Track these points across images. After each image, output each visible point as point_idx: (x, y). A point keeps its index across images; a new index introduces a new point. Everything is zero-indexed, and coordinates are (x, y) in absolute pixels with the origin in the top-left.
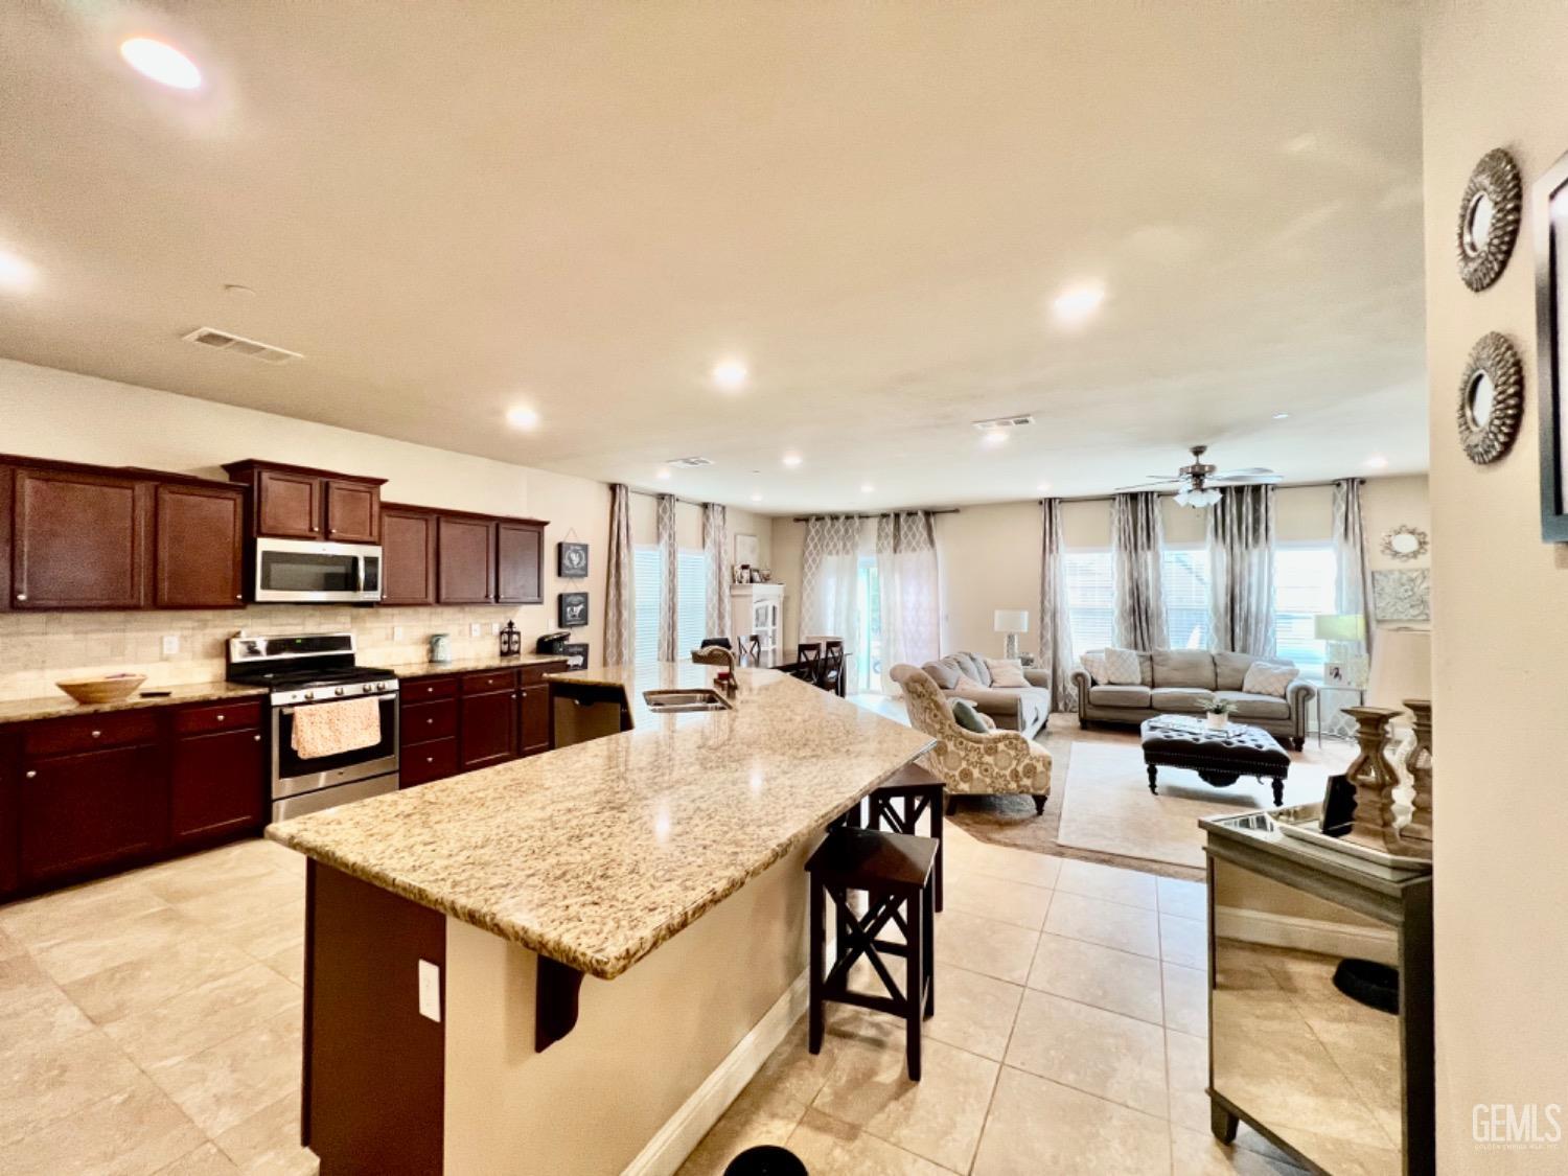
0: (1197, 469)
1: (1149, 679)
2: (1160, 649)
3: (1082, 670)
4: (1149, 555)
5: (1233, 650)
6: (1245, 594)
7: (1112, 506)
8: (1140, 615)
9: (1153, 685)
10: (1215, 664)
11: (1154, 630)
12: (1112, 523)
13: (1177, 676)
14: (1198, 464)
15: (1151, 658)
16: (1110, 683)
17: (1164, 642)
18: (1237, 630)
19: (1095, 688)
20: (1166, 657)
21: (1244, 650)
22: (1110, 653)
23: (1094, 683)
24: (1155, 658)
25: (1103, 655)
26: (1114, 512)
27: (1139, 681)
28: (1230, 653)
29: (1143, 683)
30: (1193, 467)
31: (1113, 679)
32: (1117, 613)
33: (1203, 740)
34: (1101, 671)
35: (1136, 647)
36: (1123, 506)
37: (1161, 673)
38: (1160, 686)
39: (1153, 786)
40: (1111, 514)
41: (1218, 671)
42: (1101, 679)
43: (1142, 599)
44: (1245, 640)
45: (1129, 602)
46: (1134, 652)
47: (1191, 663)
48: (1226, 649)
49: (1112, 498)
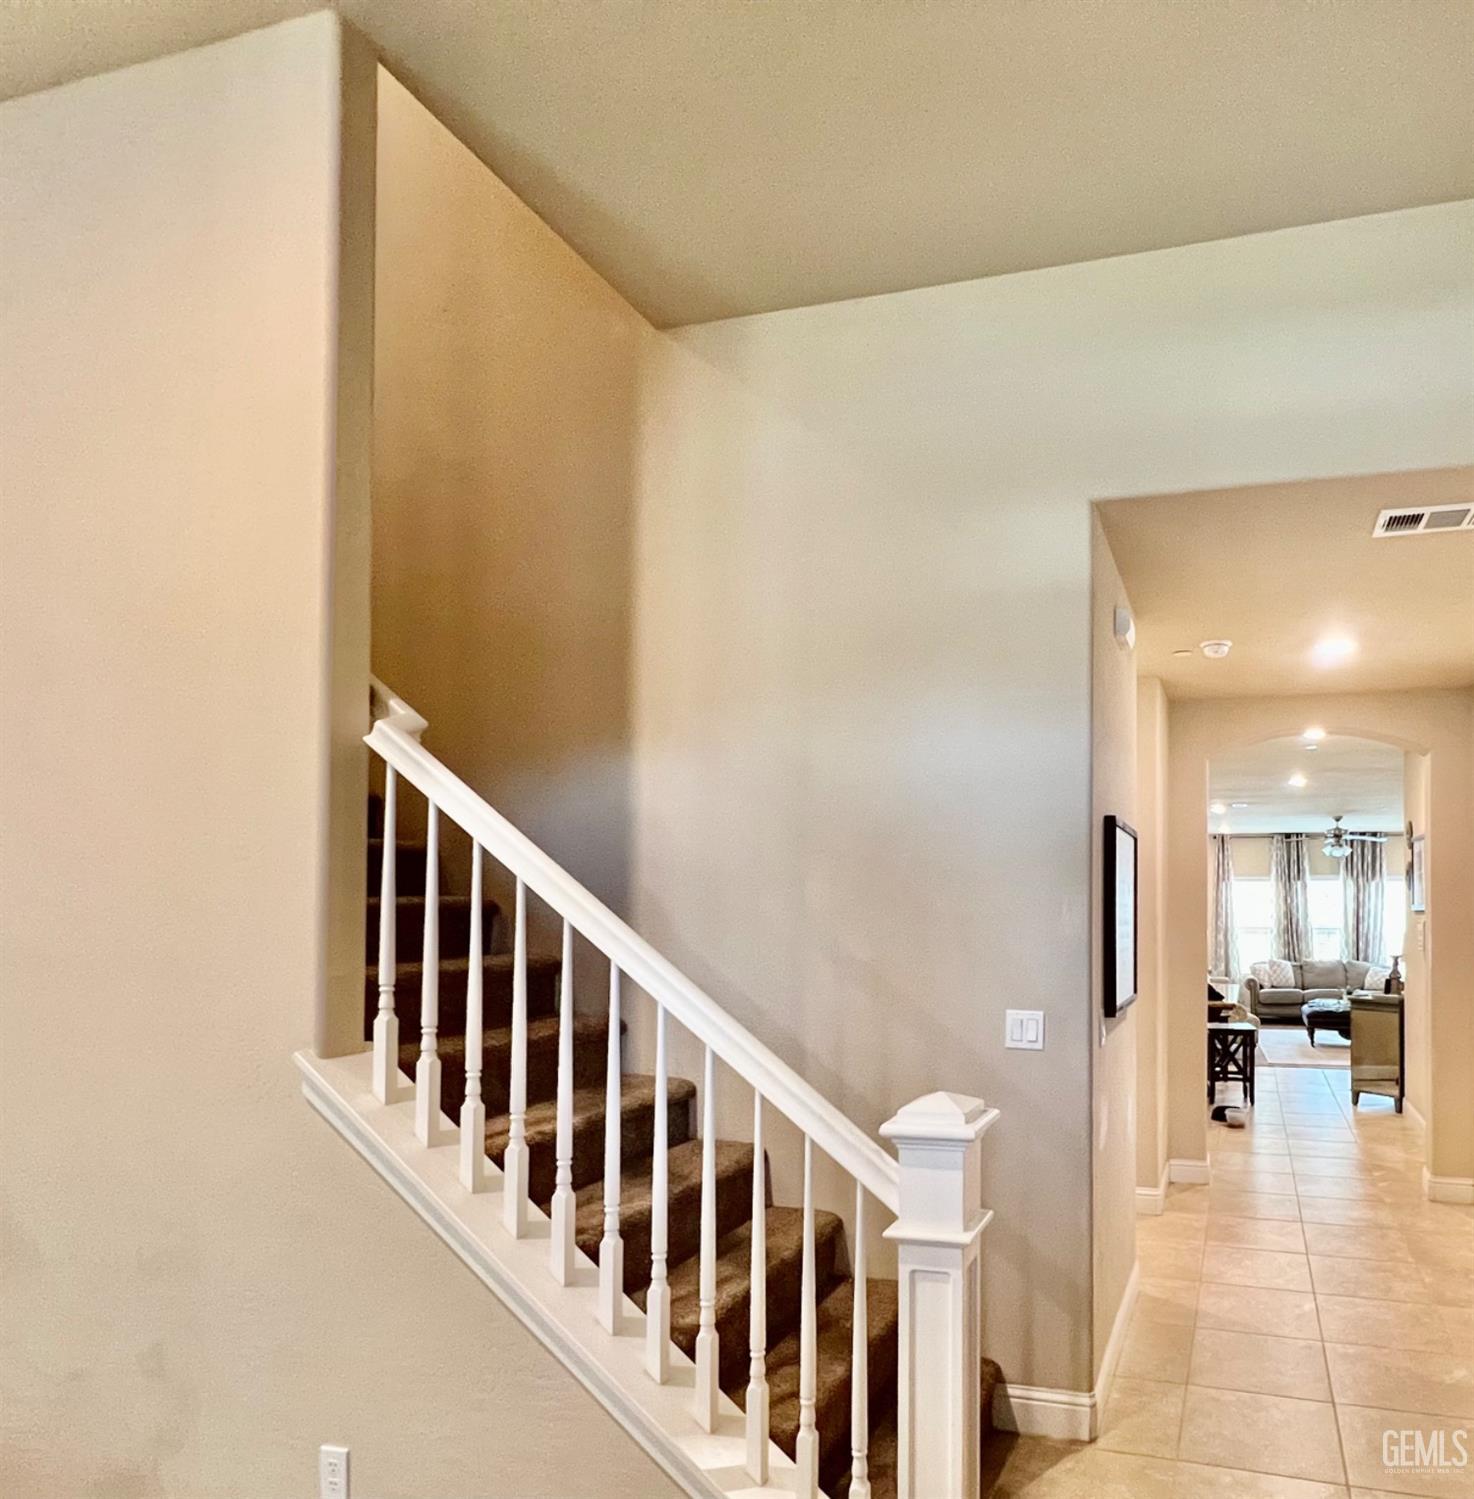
0: (1337, 832)
1: (1300, 984)
2: (1308, 960)
3: (1252, 977)
4: (1299, 883)
5: (1358, 959)
6: (1366, 916)
7: (1272, 843)
8: (1292, 934)
9: (1303, 989)
10: (1346, 971)
11: (1303, 945)
12: (1272, 856)
13: (1321, 980)
14: (1338, 829)
15: (1301, 967)
16: (1273, 987)
17: (1310, 955)
18: (1361, 944)
19: (1262, 991)
20: (1312, 966)
21: (1366, 959)
22: (1272, 964)
23: (1262, 987)
24: (1304, 967)
25: (1267, 967)
26: (1273, 848)
27: (1293, 984)
28: (1355, 962)
29: (1295, 987)
30: (1335, 830)
31: (1275, 984)
32: (1275, 932)
33: (1341, 1010)
34: (1266, 978)
35: (1289, 960)
36: (1280, 844)
37: (1309, 978)
38: (1308, 989)
39: (1312, 1042)
40: (1270, 850)
41: (1348, 975)
42: (1266, 984)
43: (1294, 921)
44: (1366, 951)
45: (1284, 922)
46: (1289, 963)
47: (1330, 971)
48: (1353, 958)
49: (1271, 836)
